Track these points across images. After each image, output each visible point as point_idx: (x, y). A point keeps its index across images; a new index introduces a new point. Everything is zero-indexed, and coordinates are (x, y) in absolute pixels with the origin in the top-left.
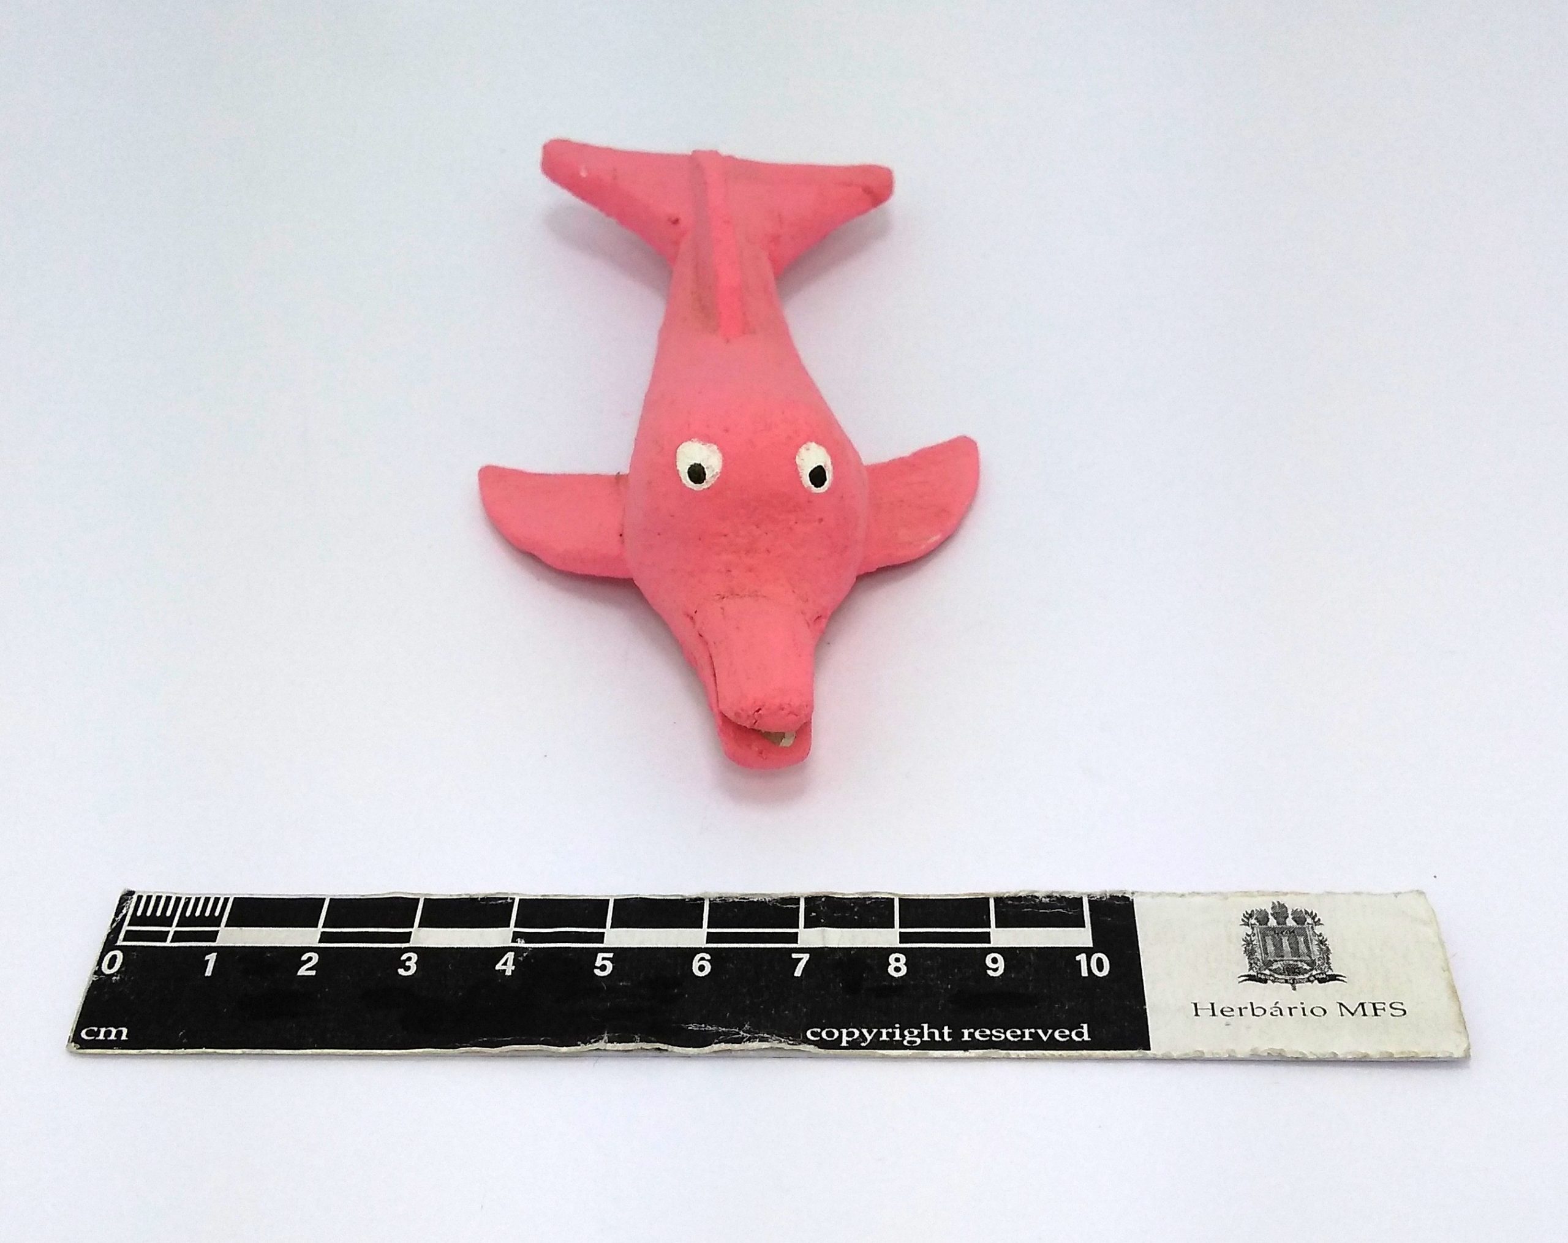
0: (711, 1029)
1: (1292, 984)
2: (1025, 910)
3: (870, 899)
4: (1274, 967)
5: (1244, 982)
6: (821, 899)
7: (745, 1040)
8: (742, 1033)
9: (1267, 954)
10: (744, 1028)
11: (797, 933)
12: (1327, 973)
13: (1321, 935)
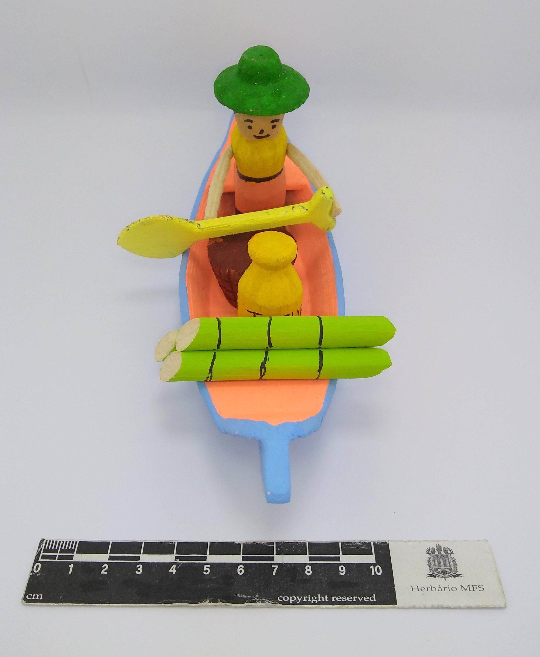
0: (244, 596)
1: (445, 578)
2: (352, 548)
3: (298, 543)
4: (438, 571)
5: (428, 577)
6: (281, 543)
7: (256, 601)
8: (255, 598)
9: (435, 566)
10: (256, 596)
11: (273, 557)
12: (456, 574)
13: (453, 558)
